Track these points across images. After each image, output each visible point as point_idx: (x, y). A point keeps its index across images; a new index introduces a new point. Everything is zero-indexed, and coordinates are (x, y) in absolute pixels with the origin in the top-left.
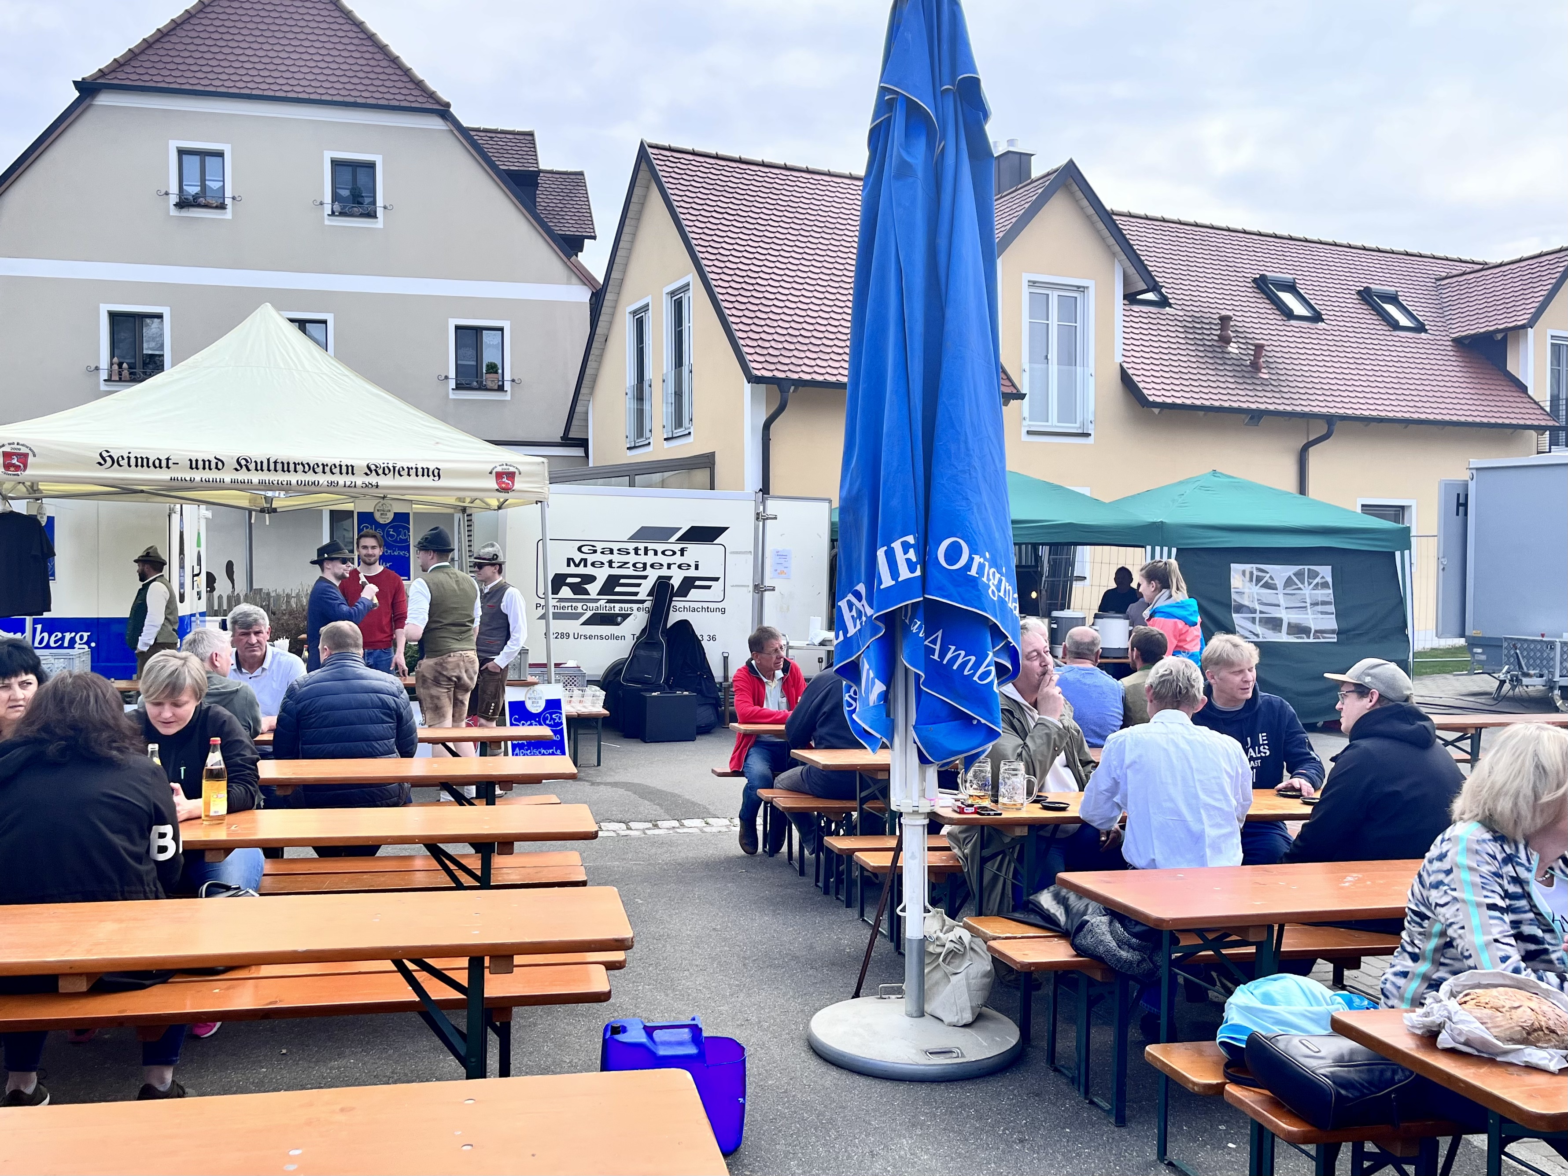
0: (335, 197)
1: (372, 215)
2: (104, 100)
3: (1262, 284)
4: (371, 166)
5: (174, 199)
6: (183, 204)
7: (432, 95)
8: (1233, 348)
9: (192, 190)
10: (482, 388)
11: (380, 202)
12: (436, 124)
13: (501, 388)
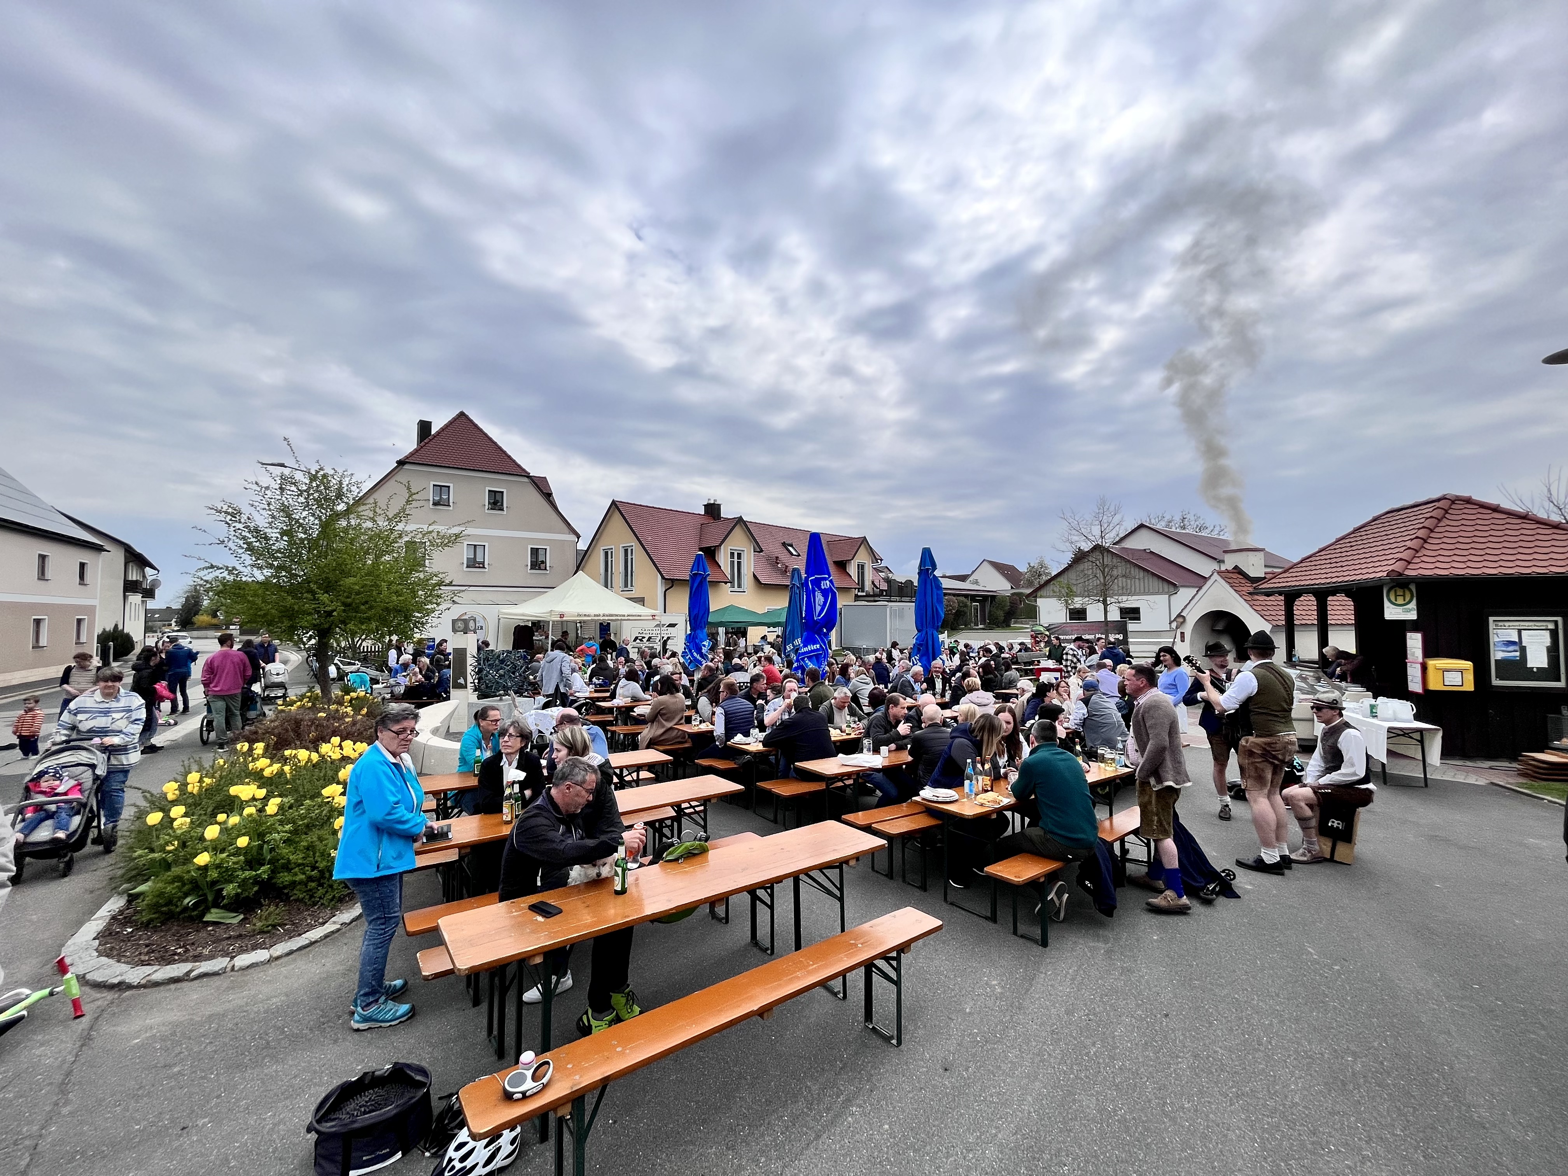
0: (489, 503)
1: (503, 510)
2: (406, 467)
3: (784, 544)
4: (502, 492)
5: (431, 502)
6: (435, 504)
7: (524, 470)
8: (779, 565)
9: (437, 498)
10: (540, 569)
11: (505, 505)
12: (526, 480)
13: (546, 569)
